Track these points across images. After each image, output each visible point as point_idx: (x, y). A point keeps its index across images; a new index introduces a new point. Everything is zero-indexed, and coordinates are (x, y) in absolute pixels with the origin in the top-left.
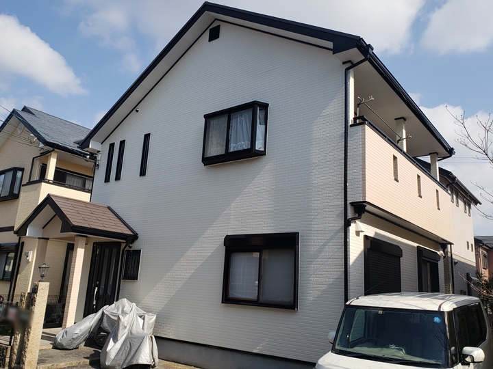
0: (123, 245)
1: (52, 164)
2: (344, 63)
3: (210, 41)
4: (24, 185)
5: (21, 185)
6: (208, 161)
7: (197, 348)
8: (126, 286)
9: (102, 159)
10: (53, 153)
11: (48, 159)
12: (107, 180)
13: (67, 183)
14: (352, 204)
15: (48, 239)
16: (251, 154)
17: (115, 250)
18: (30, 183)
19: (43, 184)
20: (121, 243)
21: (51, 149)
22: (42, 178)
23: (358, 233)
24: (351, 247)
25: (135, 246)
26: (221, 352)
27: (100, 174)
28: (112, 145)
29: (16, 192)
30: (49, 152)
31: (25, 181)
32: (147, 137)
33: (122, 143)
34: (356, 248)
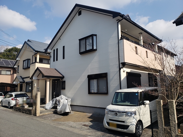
0: (60, 80)
1: (38, 57)
2: (117, 20)
3: (79, 16)
4: (31, 64)
5: (30, 64)
6: (81, 53)
7: (83, 107)
8: (62, 91)
9: (52, 55)
10: (38, 54)
11: (37, 56)
12: (54, 61)
13: (43, 62)
14: (121, 63)
15: (39, 80)
16: (93, 50)
17: (58, 81)
18: (32, 63)
19: (36, 64)
20: (60, 79)
21: (37, 52)
22: (36, 62)
23: (124, 71)
24: (121, 76)
25: (64, 80)
26: (89, 108)
27: (52, 59)
28: (54, 50)
29: (29, 66)
30: (37, 53)
31: (31, 63)
32: (64, 47)
33: (57, 49)
34: (124, 75)
